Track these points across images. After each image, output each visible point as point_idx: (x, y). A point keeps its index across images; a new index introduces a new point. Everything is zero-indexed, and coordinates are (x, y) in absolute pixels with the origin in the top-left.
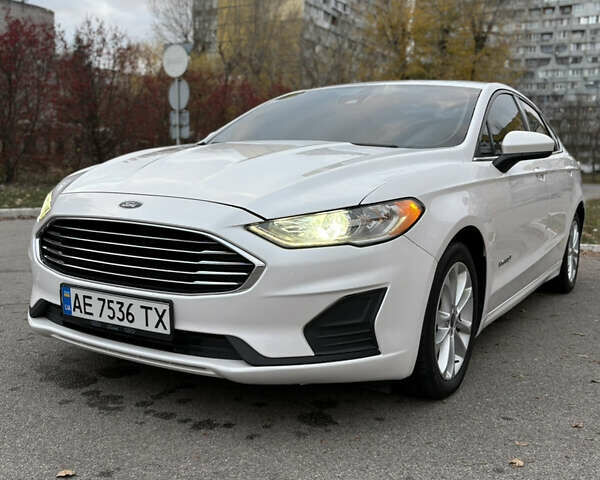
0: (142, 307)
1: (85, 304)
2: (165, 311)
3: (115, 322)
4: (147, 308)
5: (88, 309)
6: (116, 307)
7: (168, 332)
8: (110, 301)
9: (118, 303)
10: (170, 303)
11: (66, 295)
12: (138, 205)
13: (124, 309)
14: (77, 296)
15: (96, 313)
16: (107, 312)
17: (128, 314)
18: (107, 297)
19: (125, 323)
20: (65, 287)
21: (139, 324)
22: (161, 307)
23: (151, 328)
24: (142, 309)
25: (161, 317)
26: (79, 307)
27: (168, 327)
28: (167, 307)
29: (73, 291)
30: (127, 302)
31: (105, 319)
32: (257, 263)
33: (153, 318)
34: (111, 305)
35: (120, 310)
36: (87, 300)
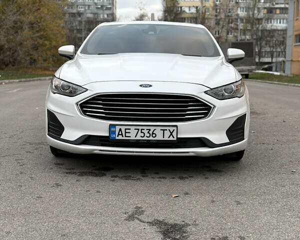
0: (161, 130)
1: (126, 133)
2: (174, 130)
3: (145, 138)
4: (164, 130)
5: (127, 135)
6: (146, 132)
7: (175, 139)
8: (142, 130)
9: (147, 129)
10: (176, 126)
11: (113, 129)
12: (151, 86)
13: (151, 132)
14: (120, 130)
15: (133, 135)
16: (140, 134)
17: (153, 133)
18: (140, 128)
19: (151, 138)
20: (111, 126)
21: (159, 137)
22: (171, 129)
23: (166, 138)
25: (171, 133)
26: (122, 134)
27: (175, 136)
28: (175, 128)
29: (118, 128)
30: (152, 129)
31: (139, 138)
33: (167, 134)
34: (143, 131)
35: (148, 132)
36: (127, 131)
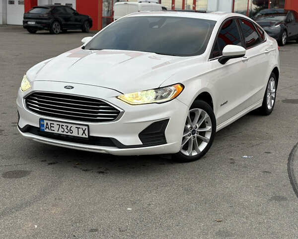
0: (76, 127)
1: (51, 127)
2: (86, 129)
3: (65, 133)
4: (78, 128)
5: (52, 128)
6: (65, 128)
7: (87, 137)
8: (62, 125)
9: (66, 126)
10: (88, 126)
11: (42, 123)
12: (73, 88)
13: (69, 129)
14: (47, 124)
15: (56, 130)
16: (61, 129)
17: (70, 130)
18: (61, 124)
19: (69, 134)
20: (41, 120)
21: (75, 134)
22: (84, 127)
23: (80, 135)
24: (76, 129)
25: (84, 131)
26: (48, 128)
27: (87, 134)
28: (87, 127)
29: (45, 122)
30: (70, 125)
31: (60, 132)
32: (121, 111)
33: (81, 131)
34: (63, 127)
35: (67, 129)
36: (52, 125)
